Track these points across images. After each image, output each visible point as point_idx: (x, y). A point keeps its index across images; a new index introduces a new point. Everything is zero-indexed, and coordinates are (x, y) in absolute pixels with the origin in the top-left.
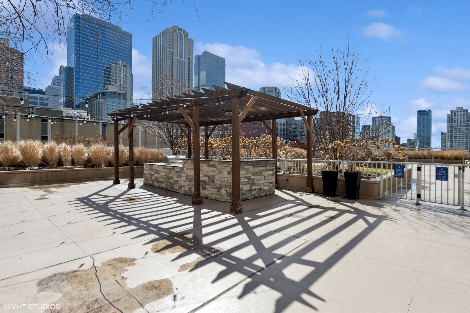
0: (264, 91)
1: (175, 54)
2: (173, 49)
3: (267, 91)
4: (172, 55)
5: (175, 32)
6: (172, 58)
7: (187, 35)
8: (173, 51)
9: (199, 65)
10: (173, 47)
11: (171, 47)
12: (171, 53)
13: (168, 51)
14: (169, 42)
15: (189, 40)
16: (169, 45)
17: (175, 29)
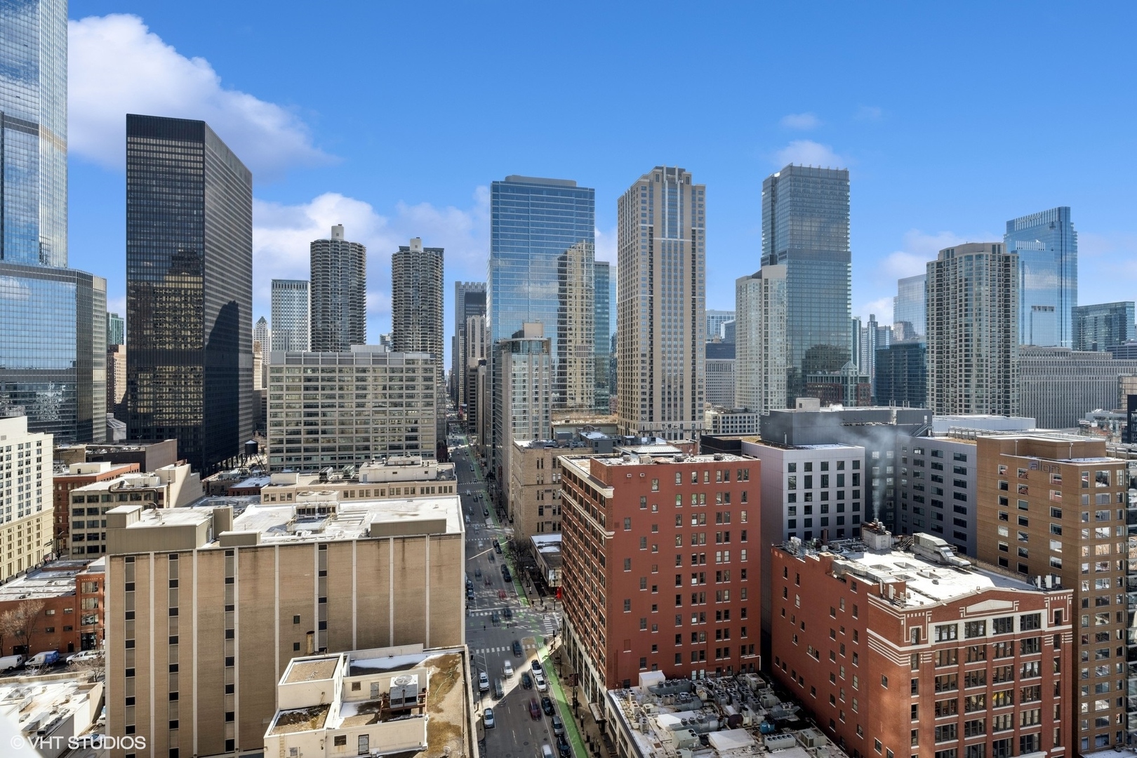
0: (950, 259)
1: (657, 231)
2: (651, 223)
3: (961, 258)
4: (651, 235)
5: (658, 180)
6: (651, 241)
7: (688, 179)
8: (652, 226)
9: (774, 202)
10: (651, 218)
11: (647, 219)
12: (647, 232)
13: (639, 229)
14: (642, 209)
15: (694, 190)
16: (644, 215)
17: (657, 176)
